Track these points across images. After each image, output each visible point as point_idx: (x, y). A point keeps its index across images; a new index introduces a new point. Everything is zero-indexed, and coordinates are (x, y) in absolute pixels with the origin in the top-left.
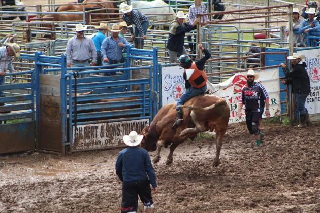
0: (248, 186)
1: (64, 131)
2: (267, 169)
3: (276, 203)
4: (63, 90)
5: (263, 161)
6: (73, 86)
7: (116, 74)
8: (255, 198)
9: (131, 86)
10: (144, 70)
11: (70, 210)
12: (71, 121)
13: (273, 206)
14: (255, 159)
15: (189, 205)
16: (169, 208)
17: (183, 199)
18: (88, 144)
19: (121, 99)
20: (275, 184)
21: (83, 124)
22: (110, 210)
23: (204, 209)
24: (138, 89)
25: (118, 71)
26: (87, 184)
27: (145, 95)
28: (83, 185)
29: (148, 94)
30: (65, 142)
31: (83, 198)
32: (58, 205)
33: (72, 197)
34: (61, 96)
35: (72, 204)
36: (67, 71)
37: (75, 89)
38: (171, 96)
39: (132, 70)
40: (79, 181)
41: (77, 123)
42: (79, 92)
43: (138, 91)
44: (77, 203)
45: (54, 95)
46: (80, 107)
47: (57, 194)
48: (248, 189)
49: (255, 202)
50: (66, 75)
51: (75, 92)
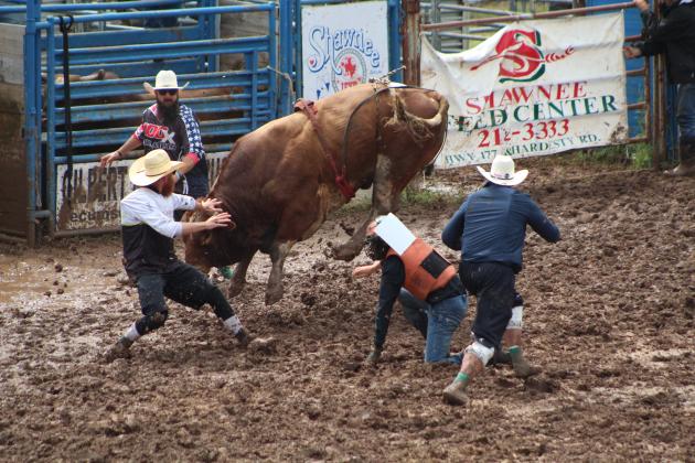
0: (537, 333)
1: (34, 180)
2: (589, 287)
3: (611, 380)
4: (31, 64)
5: (576, 266)
6: (58, 56)
7: (178, 25)
8: (554, 366)
9: (218, 57)
10: (255, 14)
11: (48, 396)
12: (51, 152)
13: (602, 389)
14: (556, 261)
15: (374, 385)
16: (318, 391)
17: (357, 369)
18: (98, 217)
19: (197, 93)
20: (609, 328)
21: (85, 162)
22: (159, 397)
23: (415, 395)
24: (237, 67)
25: (184, 15)
26: (96, 325)
27: (256, 82)
28: (85, 327)
29: (265, 81)
30: (37, 209)
31: (84, 361)
32: (16, 381)
33: (53, 360)
34: (25, 81)
35: (55, 378)
36: (43, 14)
37: (66, 65)
38: (327, 85)
39: (221, 12)
40: (74, 317)
41: (75, 157)
42: (74, 71)
43: (237, 72)
44: (67, 377)
45: (6, 80)
46: (80, 114)
47: (13, 351)
48: (536, 341)
49: (553, 376)
50: (38, 24)
51: (66, 73)
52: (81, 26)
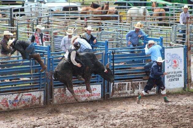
1: (106, 86)
4: (106, 61)
6: (112, 59)
9: (146, 60)
18: (120, 94)
21: (117, 82)
26: (119, 118)
30: (107, 92)
33: (110, 125)
36: (109, 50)
37: (113, 61)
38: (170, 66)
40: (114, 116)
42: (115, 63)
46: (116, 72)
47: (101, 123)
50: (107, 52)
51: (113, 63)
52: (116, 53)
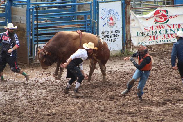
0: (161, 89)
1: (29, 49)
2: (175, 77)
3: (181, 101)
4: (28, 18)
5: (171, 72)
6: (35, 16)
7: (66, 8)
8: (165, 98)
9: (77, 16)
10: (87, 5)
11: (32, 105)
12: (33, 41)
13: (178, 104)
14: (166, 70)
15: (118, 103)
16: (103, 104)
17: (113, 99)
19: (72, 26)
20: (180, 88)
21: (42, 44)
22: (61, 106)
23: (129, 106)
24: (82, 19)
25: (68, 5)
26: (45, 87)
27: (87, 23)
28: (42, 87)
29: (89, 23)
30: (29, 56)
31: (42, 96)
32: (24, 101)
33: (33, 96)
34: (27, 23)
35: (34, 101)
36: (31, 5)
37: (37, 18)
38: (106, 24)
39: (78, 5)
40: (39, 85)
41: (39, 43)
42: (39, 20)
43: (82, 20)
44: (37, 100)
45: (22, 22)
46: (40, 31)
47: (23, 94)
48: (161, 91)
49: (165, 101)
50: (30, 8)
51: (37, 20)
52: (41, 8)
